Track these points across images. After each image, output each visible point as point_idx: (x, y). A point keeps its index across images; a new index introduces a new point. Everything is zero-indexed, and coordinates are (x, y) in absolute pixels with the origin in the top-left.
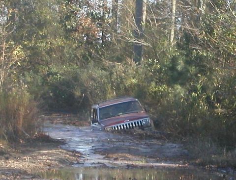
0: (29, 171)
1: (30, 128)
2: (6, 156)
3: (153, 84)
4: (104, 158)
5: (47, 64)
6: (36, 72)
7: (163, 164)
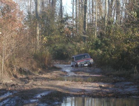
0: (50, 78)
1: (49, 64)
2: (42, 73)
3: (90, 49)
4: (75, 74)
5: (54, 44)
6: (51, 46)
7: (95, 75)
